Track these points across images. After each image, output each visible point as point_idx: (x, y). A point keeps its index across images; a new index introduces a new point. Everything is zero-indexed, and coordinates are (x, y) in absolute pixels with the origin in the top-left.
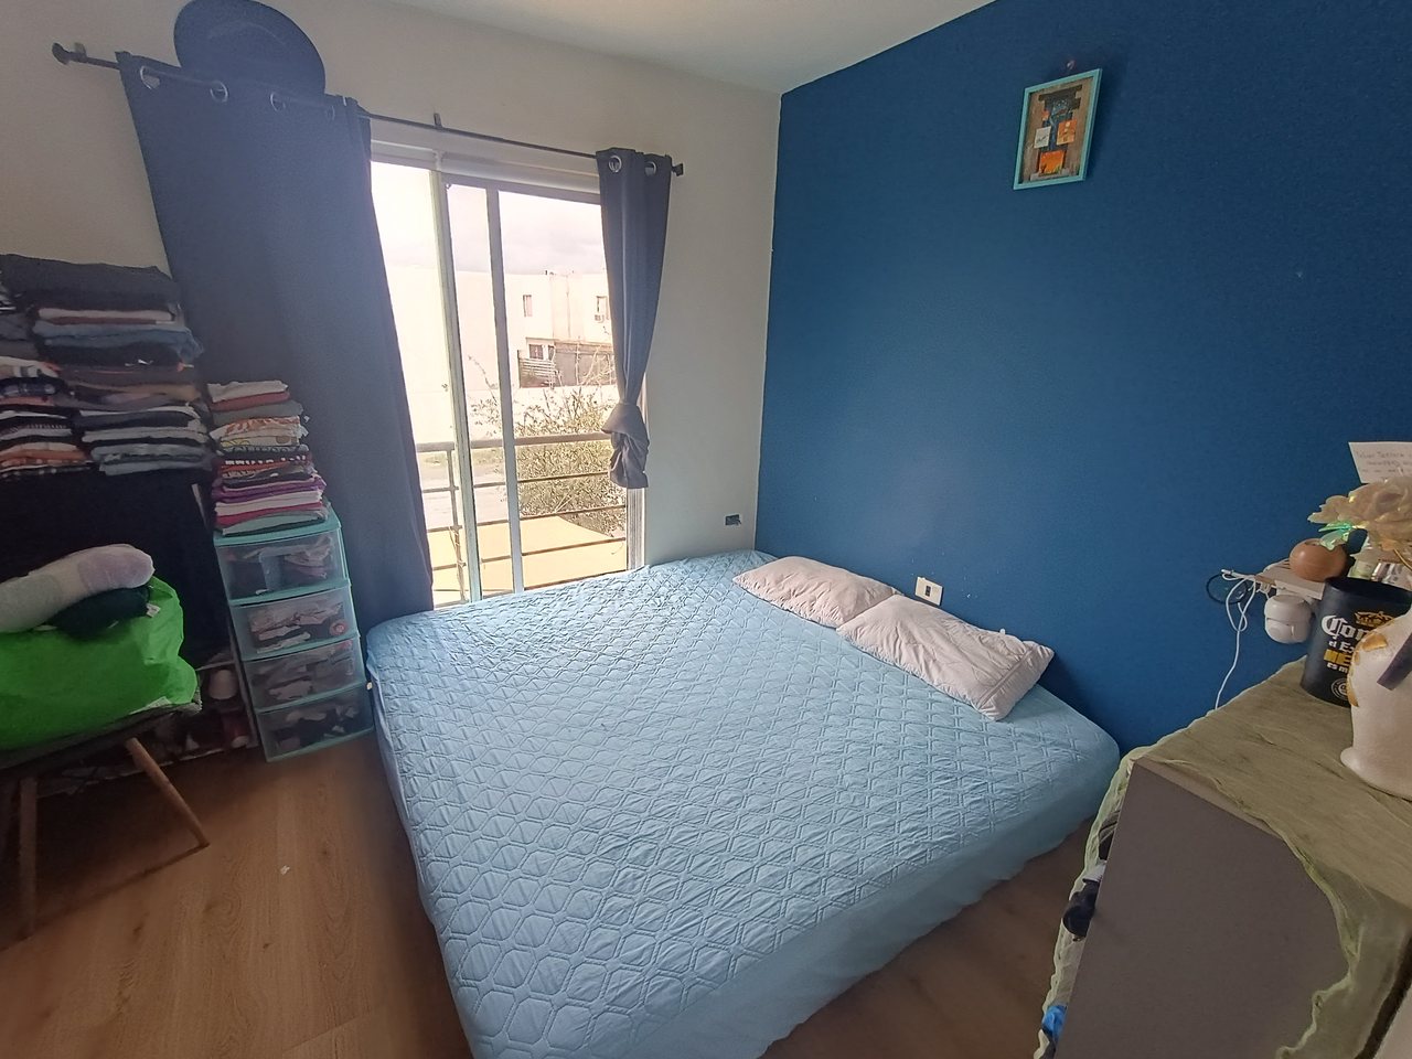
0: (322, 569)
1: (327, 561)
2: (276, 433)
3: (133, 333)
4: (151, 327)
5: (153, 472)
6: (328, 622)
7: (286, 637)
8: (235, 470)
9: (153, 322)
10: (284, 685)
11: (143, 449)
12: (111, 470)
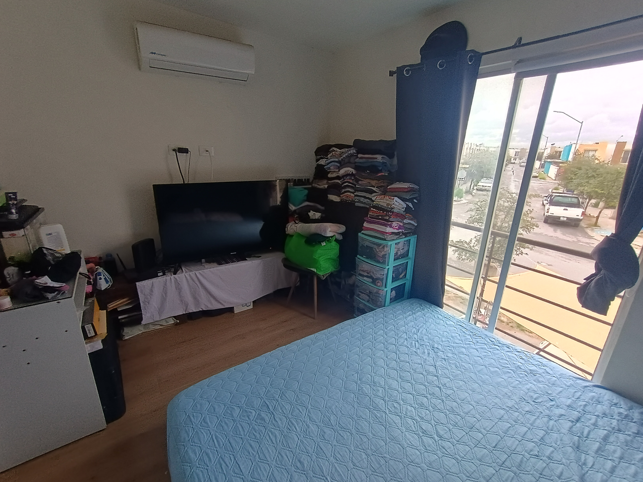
0: (381, 259)
1: (384, 256)
2: (388, 202)
3: (371, 162)
4: (376, 160)
5: (362, 207)
6: (377, 279)
7: (366, 276)
8: (373, 212)
9: (376, 158)
10: (362, 293)
11: (362, 199)
12: (357, 204)
